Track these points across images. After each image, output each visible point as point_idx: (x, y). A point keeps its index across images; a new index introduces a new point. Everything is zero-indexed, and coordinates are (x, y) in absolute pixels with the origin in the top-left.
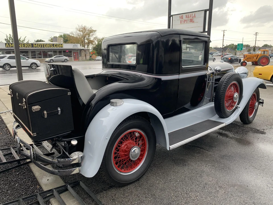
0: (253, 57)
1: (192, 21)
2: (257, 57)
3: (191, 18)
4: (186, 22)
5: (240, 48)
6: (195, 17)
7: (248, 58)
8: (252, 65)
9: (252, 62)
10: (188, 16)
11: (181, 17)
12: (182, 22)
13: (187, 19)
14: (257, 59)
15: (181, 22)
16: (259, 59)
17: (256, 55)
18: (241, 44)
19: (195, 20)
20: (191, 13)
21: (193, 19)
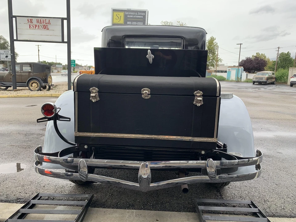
1: (45, 27)
3: (45, 24)
4: (37, 28)
6: (49, 23)
10: (39, 20)
11: (30, 21)
12: (32, 26)
13: (39, 24)
15: (30, 26)
17: (90, 72)
18: (73, 60)
19: (49, 26)
20: (44, 19)
21: (47, 26)
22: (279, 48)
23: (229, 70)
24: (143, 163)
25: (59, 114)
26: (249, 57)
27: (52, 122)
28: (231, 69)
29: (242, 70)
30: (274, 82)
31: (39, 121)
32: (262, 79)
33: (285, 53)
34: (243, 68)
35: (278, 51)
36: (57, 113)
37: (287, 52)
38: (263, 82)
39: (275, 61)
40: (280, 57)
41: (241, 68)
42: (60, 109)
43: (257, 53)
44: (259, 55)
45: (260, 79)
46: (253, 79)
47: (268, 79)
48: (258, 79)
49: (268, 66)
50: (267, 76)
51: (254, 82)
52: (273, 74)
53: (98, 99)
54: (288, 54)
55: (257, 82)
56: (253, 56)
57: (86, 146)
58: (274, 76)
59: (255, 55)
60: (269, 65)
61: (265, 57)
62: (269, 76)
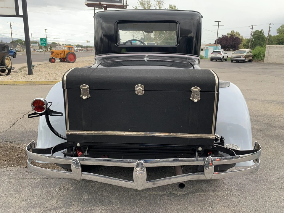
0: (60, 53)
2: (65, 53)
5: (43, 43)
7: (56, 54)
8: (61, 61)
9: (60, 59)
14: (64, 55)
16: (66, 56)
17: (63, 52)
18: (44, 39)
22: (253, 26)
23: (207, 48)
24: (137, 161)
25: (51, 108)
26: (225, 35)
27: (44, 117)
28: (209, 47)
29: (219, 48)
30: (251, 60)
31: (30, 116)
32: (240, 58)
33: (259, 31)
34: (221, 46)
35: (252, 29)
36: (49, 108)
37: (261, 30)
38: (241, 60)
39: (249, 39)
40: (254, 35)
41: (218, 46)
42: (52, 103)
43: (232, 31)
44: (234, 33)
45: (238, 57)
46: (231, 57)
47: (246, 57)
48: (237, 57)
49: (242, 43)
50: (245, 54)
51: (232, 61)
52: (250, 52)
53: (89, 96)
54: (262, 32)
55: (235, 60)
56: (228, 34)
57: (79, 144)
58: (251, 54)
59: (230, 33)
60: (244, 42)
61: (239, 35)
62: (247, 54)
